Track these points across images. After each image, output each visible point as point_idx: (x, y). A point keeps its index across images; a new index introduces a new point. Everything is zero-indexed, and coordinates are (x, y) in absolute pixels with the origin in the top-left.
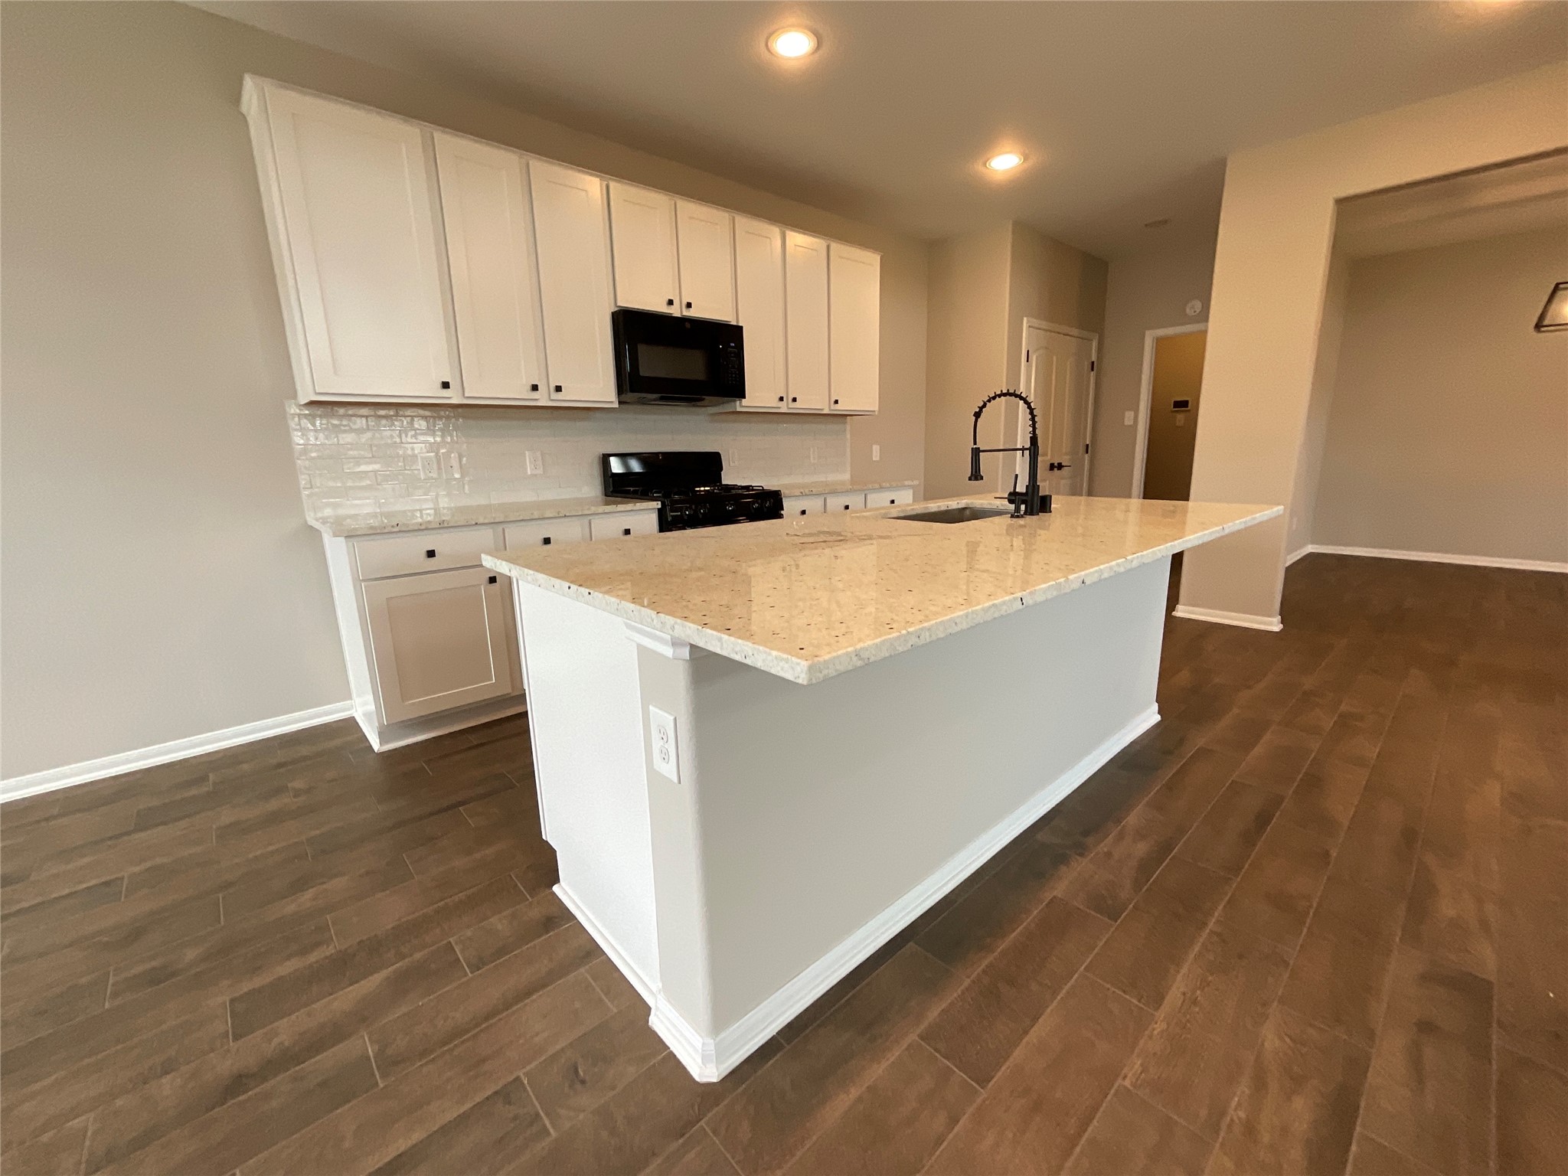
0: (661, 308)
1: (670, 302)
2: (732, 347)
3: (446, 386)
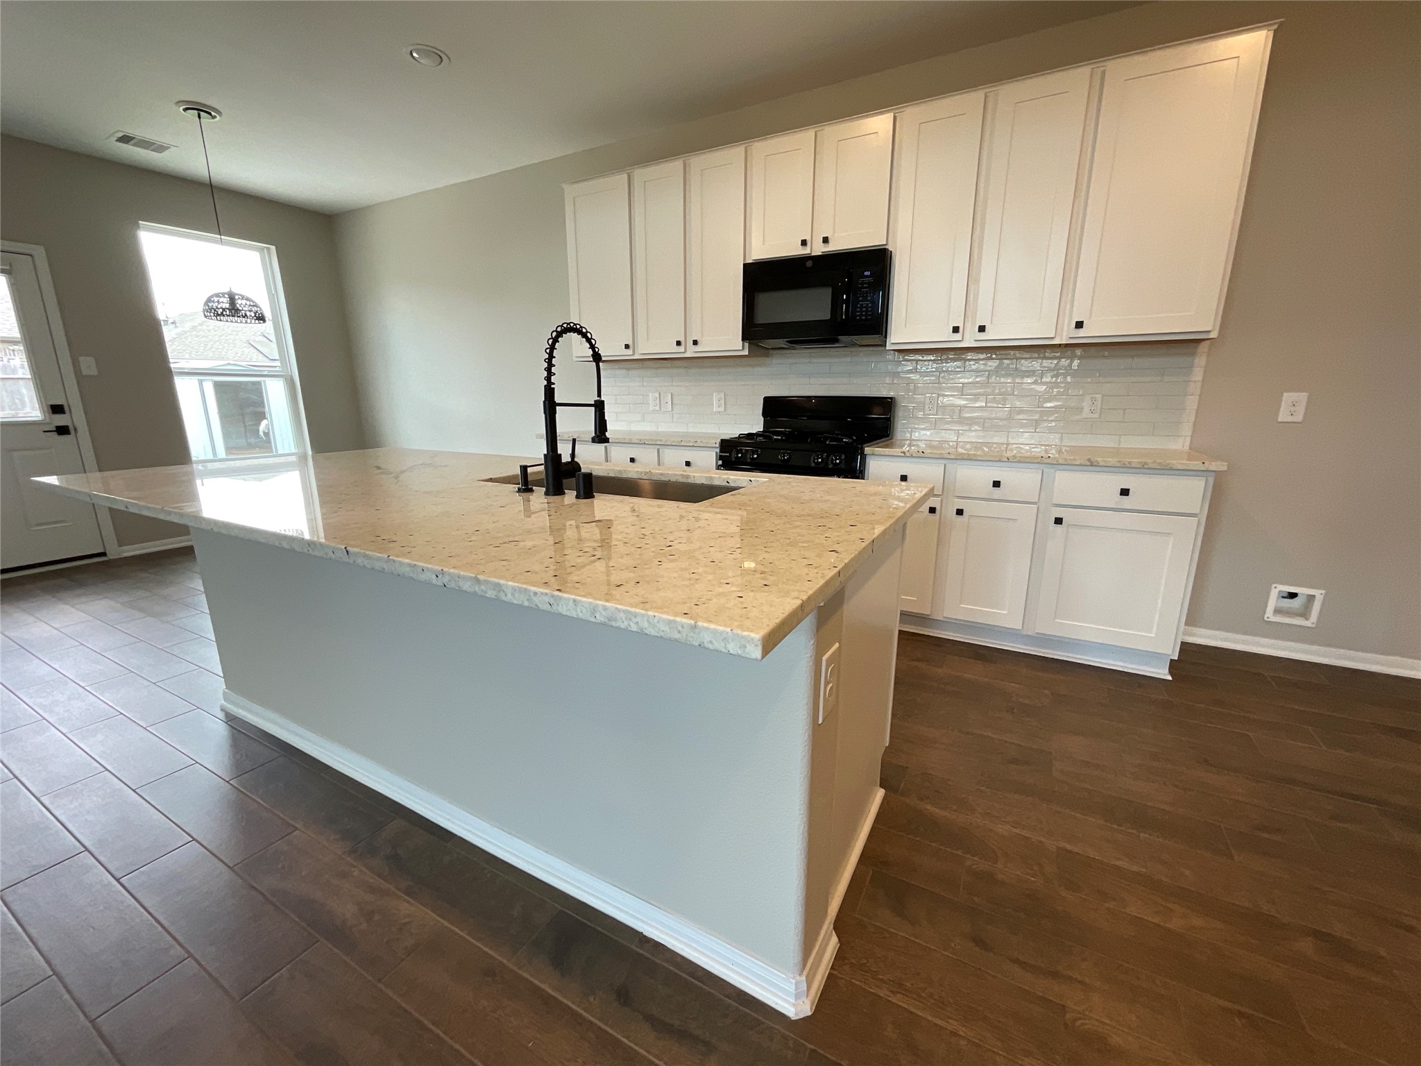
0: (797, 251)
1: (804, 243)
2: (867, 276)
3: (627, 347)
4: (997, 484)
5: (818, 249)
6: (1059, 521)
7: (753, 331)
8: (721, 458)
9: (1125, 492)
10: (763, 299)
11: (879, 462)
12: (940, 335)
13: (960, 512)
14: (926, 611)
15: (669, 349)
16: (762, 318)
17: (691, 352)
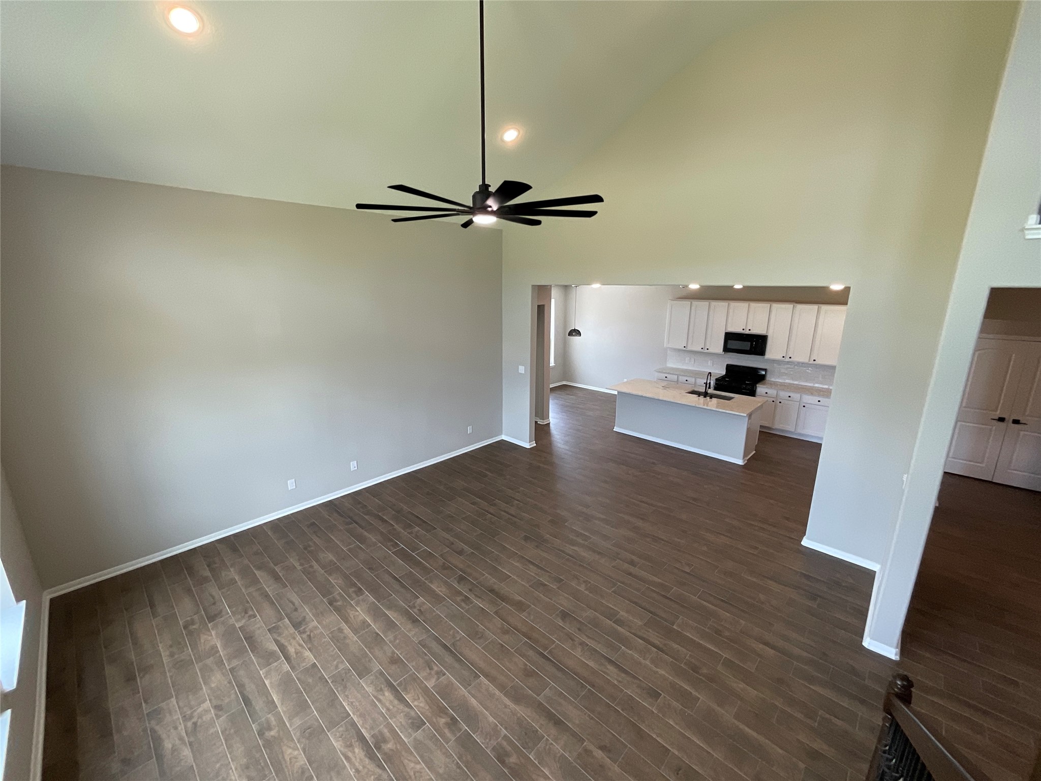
0: (740, 331)
1: (743, 329)
2: (761, 341)
3: (685, 347)
4: (790, 397)
5: (747, 332)
6: (804, 406)
7: (726, 349)
8: (716, 383)
9: (819, 401)
10: (729, 342)
11: (761, 389)
12: (779, 357)
13: (780, 402)
14: (770, 426)
15: (700, 350)
16: (729, 346)
17: (706, 351)
